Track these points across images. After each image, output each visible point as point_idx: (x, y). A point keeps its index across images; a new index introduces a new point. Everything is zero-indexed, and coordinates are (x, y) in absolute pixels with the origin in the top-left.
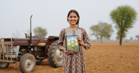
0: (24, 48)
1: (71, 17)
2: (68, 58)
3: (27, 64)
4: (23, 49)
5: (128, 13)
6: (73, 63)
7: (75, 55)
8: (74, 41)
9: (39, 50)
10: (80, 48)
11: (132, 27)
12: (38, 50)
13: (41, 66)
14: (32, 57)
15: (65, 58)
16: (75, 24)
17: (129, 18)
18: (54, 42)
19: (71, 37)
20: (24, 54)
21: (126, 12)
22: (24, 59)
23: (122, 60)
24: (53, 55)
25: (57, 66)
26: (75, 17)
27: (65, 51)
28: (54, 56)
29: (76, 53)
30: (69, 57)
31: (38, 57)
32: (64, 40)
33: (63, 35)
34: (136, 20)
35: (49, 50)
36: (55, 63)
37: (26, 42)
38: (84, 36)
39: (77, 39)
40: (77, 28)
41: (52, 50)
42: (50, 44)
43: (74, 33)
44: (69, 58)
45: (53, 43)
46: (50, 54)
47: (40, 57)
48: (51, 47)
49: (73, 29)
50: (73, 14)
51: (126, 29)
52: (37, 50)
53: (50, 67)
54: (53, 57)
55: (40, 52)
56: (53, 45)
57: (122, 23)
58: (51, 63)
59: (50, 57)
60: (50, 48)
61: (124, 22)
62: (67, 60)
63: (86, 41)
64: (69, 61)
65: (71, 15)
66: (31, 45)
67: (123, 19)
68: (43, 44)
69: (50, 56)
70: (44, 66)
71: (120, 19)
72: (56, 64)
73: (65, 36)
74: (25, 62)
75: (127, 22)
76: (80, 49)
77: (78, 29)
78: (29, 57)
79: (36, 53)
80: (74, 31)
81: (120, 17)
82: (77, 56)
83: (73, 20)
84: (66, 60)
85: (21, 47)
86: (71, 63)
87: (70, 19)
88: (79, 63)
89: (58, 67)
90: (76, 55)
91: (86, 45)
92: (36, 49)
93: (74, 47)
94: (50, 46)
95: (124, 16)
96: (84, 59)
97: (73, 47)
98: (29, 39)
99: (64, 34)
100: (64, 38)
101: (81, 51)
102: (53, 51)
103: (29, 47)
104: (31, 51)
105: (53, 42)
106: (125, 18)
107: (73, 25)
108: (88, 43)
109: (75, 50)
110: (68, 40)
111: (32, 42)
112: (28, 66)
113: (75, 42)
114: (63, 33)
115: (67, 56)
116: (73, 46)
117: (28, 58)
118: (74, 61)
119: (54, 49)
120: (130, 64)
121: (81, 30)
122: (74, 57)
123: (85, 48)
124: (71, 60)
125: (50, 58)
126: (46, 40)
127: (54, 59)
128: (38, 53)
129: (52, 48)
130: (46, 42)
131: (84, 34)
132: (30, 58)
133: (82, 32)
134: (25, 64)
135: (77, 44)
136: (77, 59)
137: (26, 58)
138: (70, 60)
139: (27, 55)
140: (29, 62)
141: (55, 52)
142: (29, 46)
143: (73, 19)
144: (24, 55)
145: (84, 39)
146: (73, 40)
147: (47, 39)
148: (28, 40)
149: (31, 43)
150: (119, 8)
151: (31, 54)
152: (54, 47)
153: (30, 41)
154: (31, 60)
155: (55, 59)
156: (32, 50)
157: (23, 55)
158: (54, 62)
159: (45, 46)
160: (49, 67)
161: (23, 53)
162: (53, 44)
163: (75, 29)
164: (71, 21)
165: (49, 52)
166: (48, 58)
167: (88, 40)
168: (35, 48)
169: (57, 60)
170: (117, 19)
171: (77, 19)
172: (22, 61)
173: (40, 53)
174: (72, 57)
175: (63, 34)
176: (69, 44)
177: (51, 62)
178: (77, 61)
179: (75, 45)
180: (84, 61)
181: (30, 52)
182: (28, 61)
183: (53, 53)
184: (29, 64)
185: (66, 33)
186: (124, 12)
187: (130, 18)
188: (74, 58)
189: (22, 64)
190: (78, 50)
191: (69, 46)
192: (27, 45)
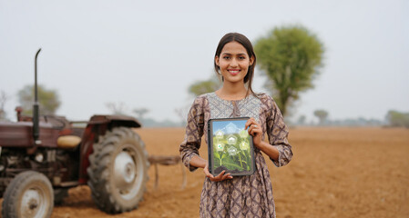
0: (15, 155)
1: (228, 57)
2: (216, 194)
3: (27, 206)
4: (12, 158)
5: (300, 47)
6: (235, 213)
7: (240, 183)
8: (236, 135)
9: (61, 158)
10: (255, 162)
11: (312, 87)
12: (57, 160)
13: (68, 209)
14: (43, 183)
15: (208, 195)
16: (240, 81)
17: (303, 61)
18: (108, 133)
19: (226, 122)
20: (17, 173)
21: (296, 44)
22: (19, 191)
23: (303, 186)
24: (105, 174)
25: (117, 208)
26: (240, 57)
27: (206, 169)
28: (109, 176)
29: (242, 178)
30: (220, 190)
31: (57, 180)
32: (201, 134)
33: (198, 118)
34: (322, 66)
35: (92, 158)
36: (112, 200)
37: (22, 134)
38: (268, 120)
39: (246, 128)
40: (247, 94)
41: (102, 158)
42: (97, 141)
43: (236, 109)
44: (220, 193)
45: (106, 136)
46: (95, 171)
47: (63, 181)
48: (100, 150)
49: (235, 98)
50: (234, 48)
51: (294, 92)
52: (54, 159)
53: (95, 211)
54: (105, 182)
55: (64, 164)
56: (106, 142)
57: (283, 76)
58: (98, 198)
59: (96, 181)
60: (96, 152)
61: (288, 71)
62: (215, 203)
63: (276, 138)
64: (220, 205)
65: (228, 49)
66: (38, 142)
67: (285, 64)
68: (73, 141)
69: (97, 179)
70: (77, 211)
71: (280, 65)
72: (115, 203)
73: (206, 119)
74: (20, 199)
75: (298, 71)
76: (258, 165)
77: (251, 97)
78: (33, 182)
79: (50, 169)
80: (235, 104)
81: (280, 57)
82: (247, 189)
83: (234, 68)
84: (211, 203)
85: (6, 151)
86: (227, 211)
87: (223, 63)
88: (255, 210)
89: (120, 212)
90: (244, 183)
91: (278, 149)
92: (52, 156)
93: (237, 158)
94: (96, 147)
95: (290, 56)
96: (270, 198)
97: (232, 157)
98: (30, 124)
99: (202, 115)
100: (202, 128)
101: (260, 172)
102: (107, 161)
103: (31, 151)
104: (38, 163)
105: (103, 134)
106: (291, 60)
107: (234, 83)
108: (283, 144)
109: (241, 168)
110: (218, 133)
111: (42, 133)
112: (30, 212)
113: (239, 140)
114: (199, 109)
115: (214, 187)
116: (233, 152)
117: (32, 187)
118: (238, 205)
119: (107, 155)
120: (332, 196)
121: (258, 101)
122: (238, 190)
123: (275, 159)
124: (229, 200)
125: (95, 185)
126: (81, 129)
127: (107, 187)
128: (58, 168)
129: (102, 153)
130: (82, 134)
131: (271, 114)
132: (35, 186)
133: (264, 106)
134: (19, 206)
135: (245, 146)
136: (249, 199)
137: (23, 185)
138: (224, 200)
139: (27, 177)
140: (32, 200)
141: (112, 164)
142: (31, 147)
143: (234, 62)
144: (17, 177)
145: (269, 130)
146: (234, 132)
147: (84, 125)
148: (28, 128)
149: (36, 138)
150: (276, 32)
151: (40, 172)
152: (110, 149)
153: (33, 132)
154: (40, 192)
155: (111, 188)
156: (40, 158)
157: (13, 177)
158: (108, 196)
159: (79, 147)
160: (94, 214)
161: (12, 170)
162: (105, 139)
163: (240, 97)
164: (227, 69)
165: (95, 166)
166: (89, 183)
167: (283, 135)
168: (49, 153)
169: (118, 190)
170: (270, 64)
171: (246, 63)
172: (11, 197)
173: (64, 170)
174: (230, 193)
175: (199, 113)
176: (219, 146)
177: (98, 195)
178: (249, 205)
179: (239, 149)
180: (271, 206)
181: (34, 165)
182: (30, 195)
183: (104, 168)
184: (33, 207)
185: (208, 111)
186: (289, 45)
187: (306, 62)
188: (236, 194)
189: (12, 206)
190: (248, 168)
191: (221, 153)
192: (24, 143)
